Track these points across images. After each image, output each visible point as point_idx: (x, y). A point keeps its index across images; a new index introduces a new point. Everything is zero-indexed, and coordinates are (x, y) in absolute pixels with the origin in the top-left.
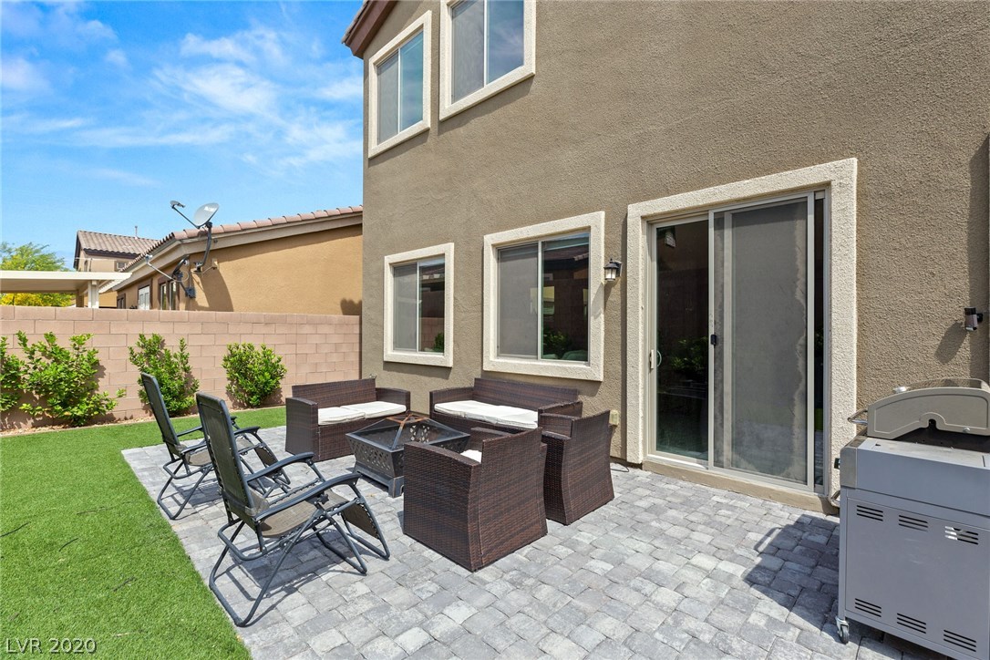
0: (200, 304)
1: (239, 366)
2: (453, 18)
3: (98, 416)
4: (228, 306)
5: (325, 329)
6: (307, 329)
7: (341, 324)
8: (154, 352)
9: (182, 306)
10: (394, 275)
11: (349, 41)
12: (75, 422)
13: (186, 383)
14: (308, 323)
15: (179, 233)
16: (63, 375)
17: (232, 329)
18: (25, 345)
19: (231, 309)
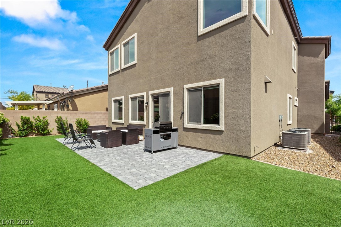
0: (70, 109)
1: (79, 123)
2: (124, 47)
3: (48, 134)
4: (77, 110)
5: (100, 115)
6: (96, 115)
7: (104, 114)
8: (60, 120)
9: (66, 109)
10: (114, 103)
11: (104, 47)
12: (44, 134)
13: (67, 127)
14: (96, 113)
15: (65, 92)
16: (42, 125)
17: (78, 115)
18: (34, 118)
19: (78, 110)
